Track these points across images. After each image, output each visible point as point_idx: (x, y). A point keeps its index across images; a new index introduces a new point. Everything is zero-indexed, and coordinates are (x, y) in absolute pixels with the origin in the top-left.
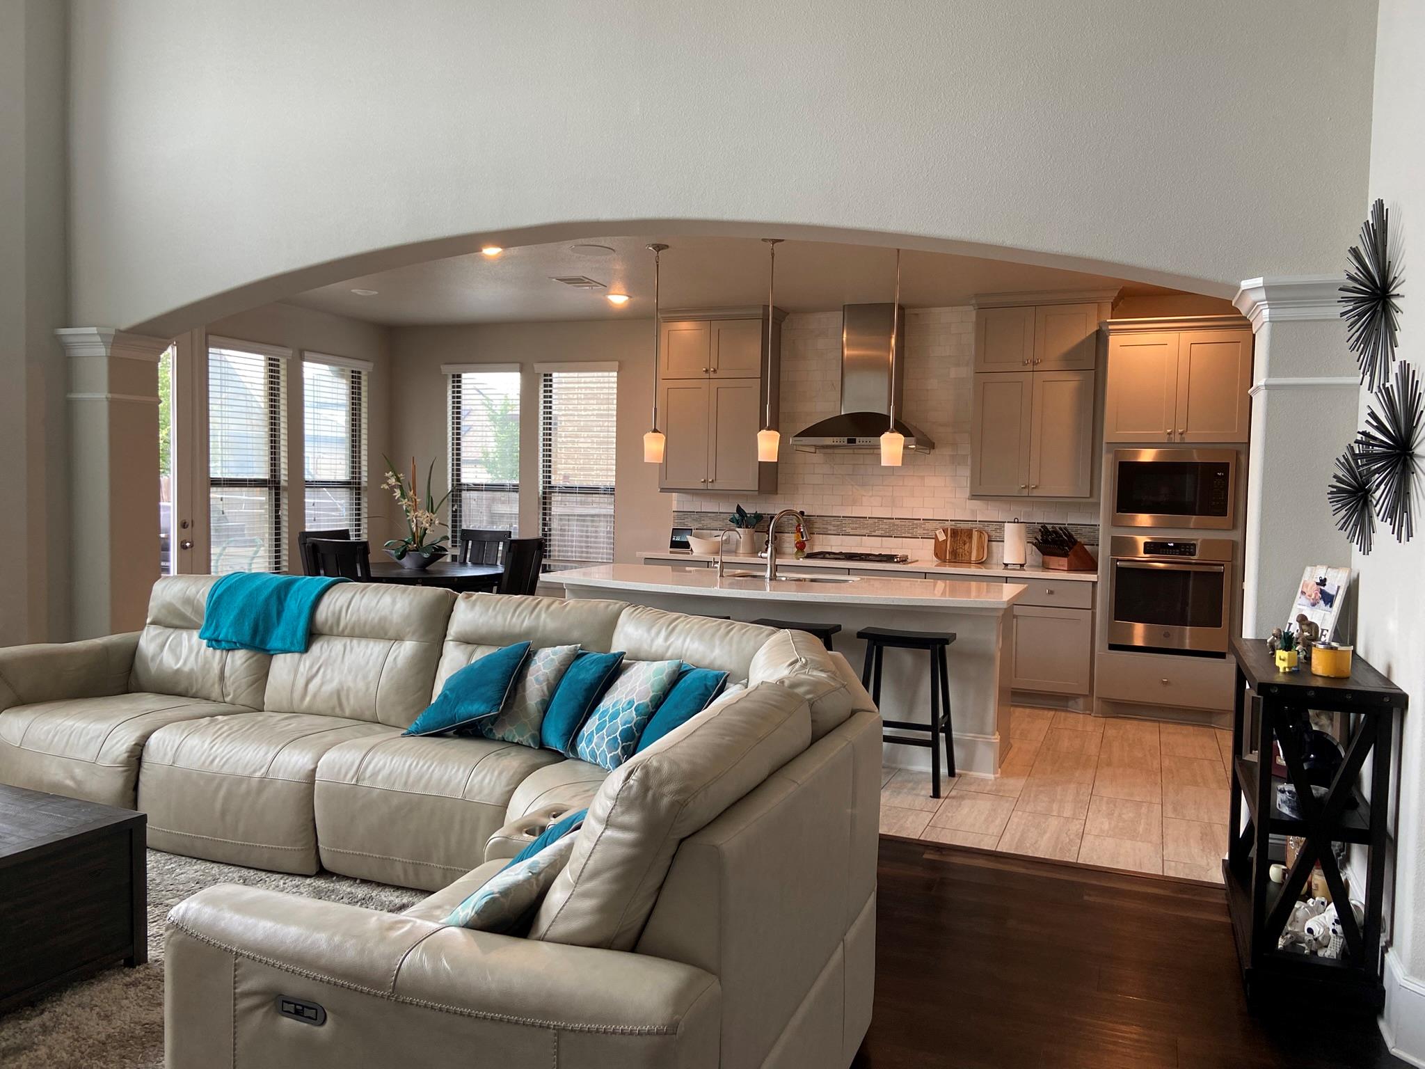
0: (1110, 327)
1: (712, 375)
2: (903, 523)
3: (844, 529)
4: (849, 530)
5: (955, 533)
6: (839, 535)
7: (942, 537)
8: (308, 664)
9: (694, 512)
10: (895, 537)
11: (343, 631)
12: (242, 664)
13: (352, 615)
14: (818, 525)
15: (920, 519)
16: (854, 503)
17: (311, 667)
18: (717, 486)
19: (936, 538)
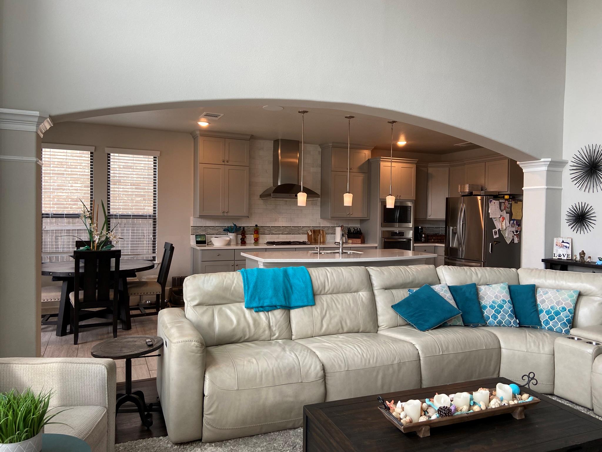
0: (381, 159)
1: (226, 163)
2: (295, 228)
3: (272, 232)
4: (274, 232)
5: (314, 232)
6: (270, 234)
7: (310, 233)
8: (319, 310)
9: (202, 226)
10: (292, 234)
11: (327, 292)
12: (281, 317)
13: (332, 283)
14: (261, 230)
15: (301, 227)
16: (276, 220)
17: (321, 312)
18: (229, 214)
19: (308, 234)
